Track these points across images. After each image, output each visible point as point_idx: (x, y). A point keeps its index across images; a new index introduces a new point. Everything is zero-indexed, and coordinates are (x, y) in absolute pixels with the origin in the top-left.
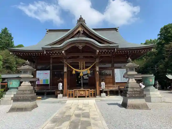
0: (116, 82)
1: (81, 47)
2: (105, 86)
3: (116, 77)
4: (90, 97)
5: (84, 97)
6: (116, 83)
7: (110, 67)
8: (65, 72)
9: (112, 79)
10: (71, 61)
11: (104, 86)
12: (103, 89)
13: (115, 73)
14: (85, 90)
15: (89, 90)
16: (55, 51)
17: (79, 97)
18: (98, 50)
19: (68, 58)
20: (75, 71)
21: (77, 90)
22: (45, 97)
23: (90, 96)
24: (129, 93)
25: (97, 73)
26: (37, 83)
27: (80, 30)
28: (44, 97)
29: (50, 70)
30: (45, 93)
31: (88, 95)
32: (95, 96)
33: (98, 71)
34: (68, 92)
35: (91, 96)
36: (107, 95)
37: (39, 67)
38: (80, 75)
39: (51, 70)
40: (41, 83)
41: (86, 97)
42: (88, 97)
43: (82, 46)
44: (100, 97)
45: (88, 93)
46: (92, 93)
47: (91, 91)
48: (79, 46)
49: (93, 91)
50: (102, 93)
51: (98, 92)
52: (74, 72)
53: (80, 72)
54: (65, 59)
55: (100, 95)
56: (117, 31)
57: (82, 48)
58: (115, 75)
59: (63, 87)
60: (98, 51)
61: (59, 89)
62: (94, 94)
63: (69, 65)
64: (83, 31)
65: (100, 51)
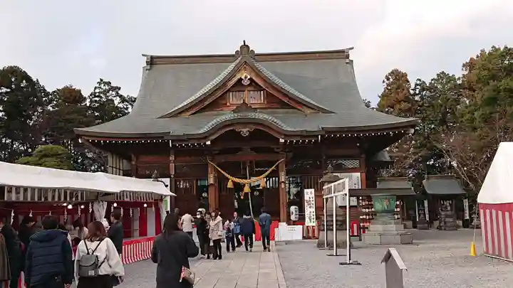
1: (245, 131)
8: (211, 184)
10: (222, 159)
16: (192, 142)
18: (283, 138)
19: (217, 152)
20: (233, 181)
25: (283, 185)
29: (170, 177)
33: (283, 182)
38: (245, 191)
39: (172, 176)
43: (248, 129)
48: (241, 131)
52: (230, 185)
53: (244, 185)
57: (247, 134)
63: (219, 169)
64: (250, 79)
65: (286, 141)
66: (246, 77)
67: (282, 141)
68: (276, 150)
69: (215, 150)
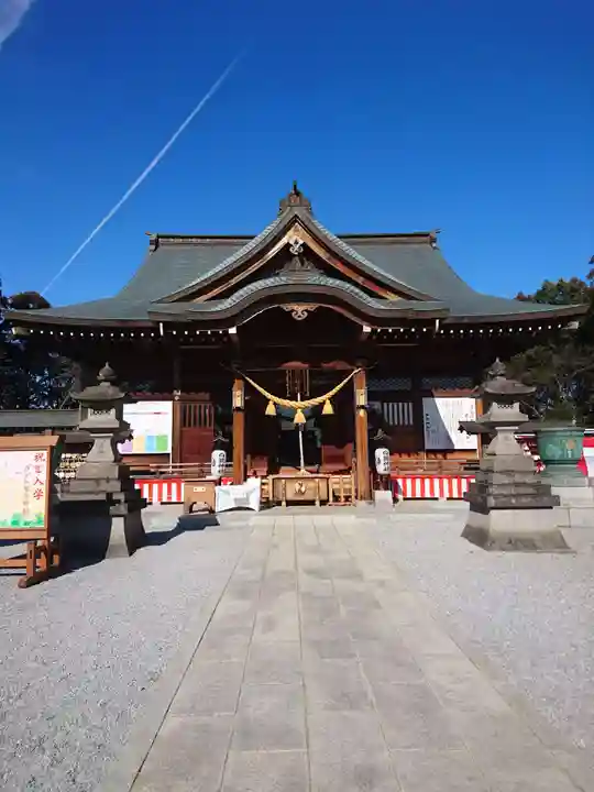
0: (426, 447)
1: (300, 311)
3: (429, 428)
4: (333, 504)
5: (312, 503)
6: (429, 451)
7: (406, 391)
8: (237, 408)
9: (413, 438)
12: (383, 475)
13: (426, 415)
14: (313, 479)
15: (327, 479)
17: (289, 503)
18: (368, 326)
20: (275, 404)
21: (281, 479)
23: (331, 499)
24: (496, 492)
25: (362, 413)
27: (292, 242)
29: (173, 400)
31: (324, 498)
33: (363, 407)
35: (337, 499)
38: (296, 421)
39: (176, 399)
41: (317, 503)
42: (323, 503)
44: (370, 503)
45: (325, 491)
46: (339, 490)
47: (336, 480)
48: (293, 310)
49: (341, 482)
50: (378, 489)
51: (363, 487)
52: (270, 410)
53: (294, 411)
55: (371, 497)
56: (434, 245)
57: (304, 317)
58: (425, 421)
63: (252, 383)
64: (304, 245)
65: (374, 331)
66: (296, 243)
67: (367, 329)
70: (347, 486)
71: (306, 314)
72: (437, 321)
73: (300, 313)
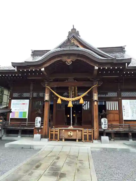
0: (124, 119)
1: (69, 61)
2: (108, 125)
3: (124, 111)
4: (84, 141)
5: (75, 140)
6: (125, 121)
7: (115, 97)
8: (46, 100)
9: (118, 115)
11: (106, 125)
12: (104, 130)
13: (124, 106)
14: (76, 130)
15: (82, 130)
17: (66, 140)
18: (97, 66)
20: (61, 99)
21: (63, 130)
22: (19, 137)
23: (83, 139)
25: (96, 103)
26: (11, 117)
28: (17, 137)
29: (29, 99)
30: (19, 131)
31: (80, 138)
32: (91, 140)
33: (96, 101)
34: (50, 131)
35: (86, 139)
36: (110, 140)
37: (15, 95)
38: (69, 106)
39: (31, 99)
40: (17, 116)
41: (77, 140)
42: (80, 140)
44: (99, 142)
45: (80, 135)
46: (86, 135)
47: (85, 131)
48: (66, 61)
49: (87, 132)
50: (103, 135)
51: (96, 134)
52: (59, 101)
53: (68, 102)
54: (48, 81)
55: (100, 139)
56: (124, 50)
57: (70, 63)
58: (123, 109)
59: (43, 124)
60: (96, 68)
61: (36, 127)
62: (90, 136)
63: (51, 90)
65: (99, 68)
68: (91, 80)
69: (50, 79)
70: (90, 134)
71: (71, 62)
72: (126, 64)
73: (69, 62)
